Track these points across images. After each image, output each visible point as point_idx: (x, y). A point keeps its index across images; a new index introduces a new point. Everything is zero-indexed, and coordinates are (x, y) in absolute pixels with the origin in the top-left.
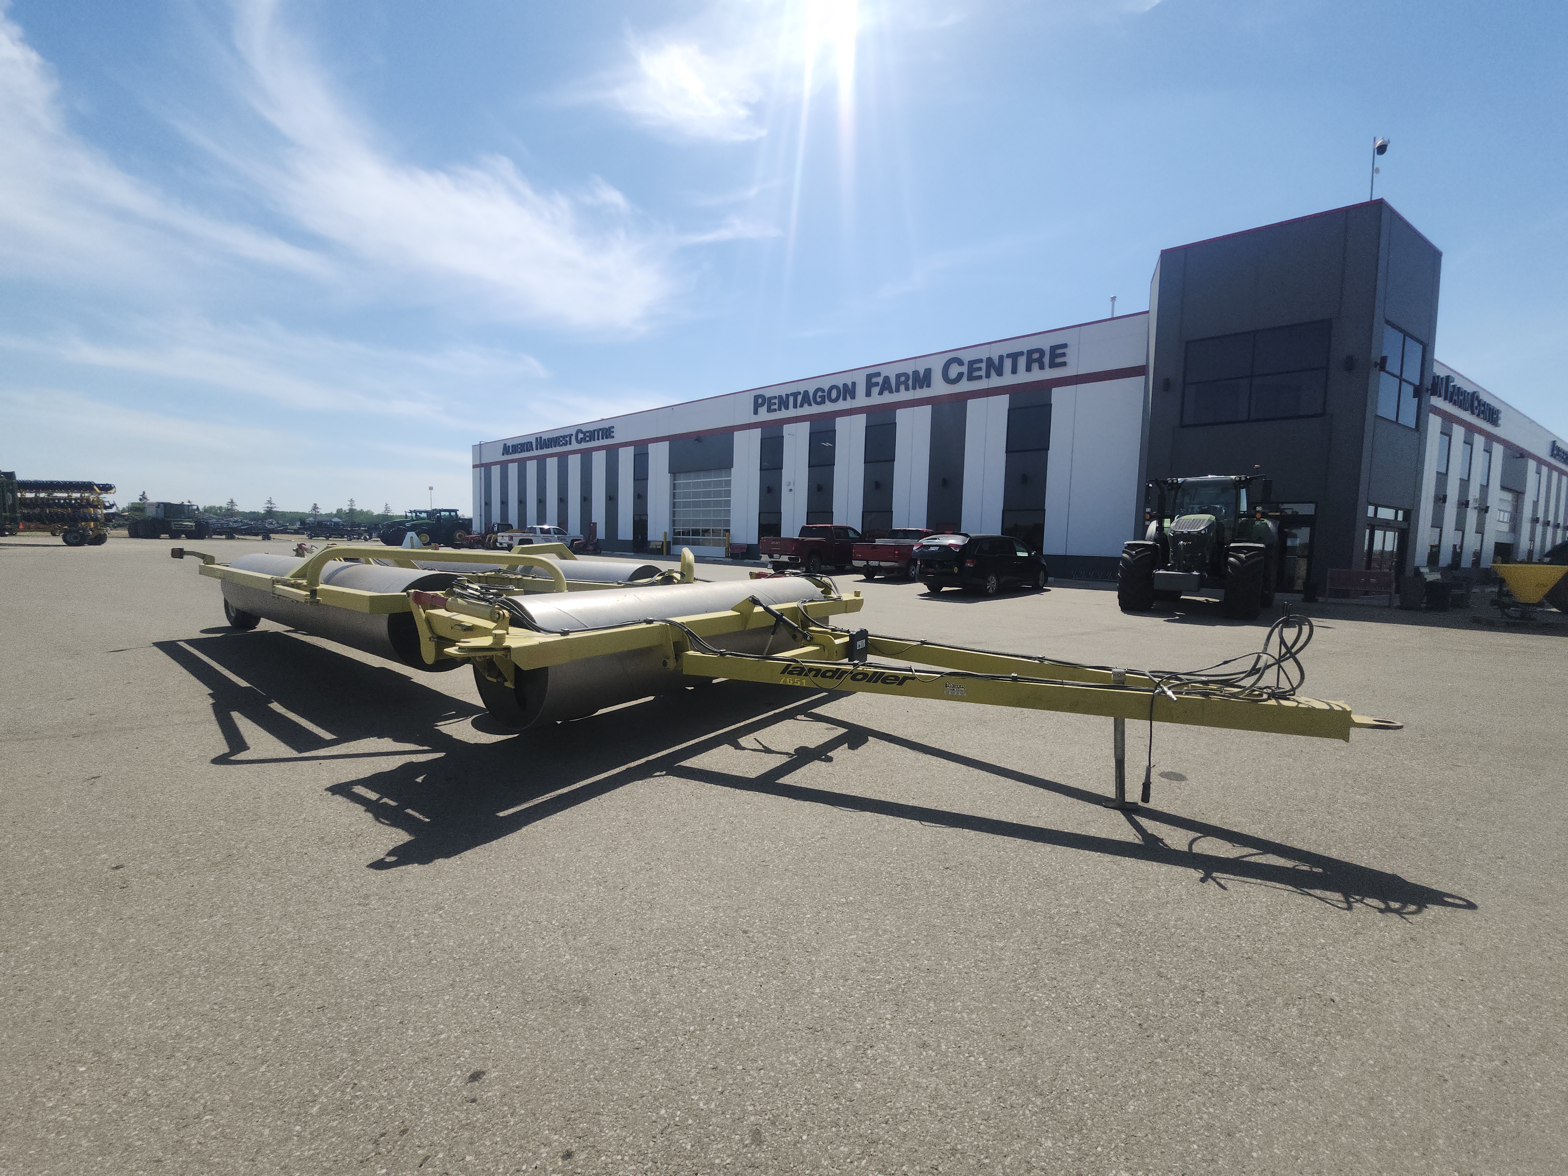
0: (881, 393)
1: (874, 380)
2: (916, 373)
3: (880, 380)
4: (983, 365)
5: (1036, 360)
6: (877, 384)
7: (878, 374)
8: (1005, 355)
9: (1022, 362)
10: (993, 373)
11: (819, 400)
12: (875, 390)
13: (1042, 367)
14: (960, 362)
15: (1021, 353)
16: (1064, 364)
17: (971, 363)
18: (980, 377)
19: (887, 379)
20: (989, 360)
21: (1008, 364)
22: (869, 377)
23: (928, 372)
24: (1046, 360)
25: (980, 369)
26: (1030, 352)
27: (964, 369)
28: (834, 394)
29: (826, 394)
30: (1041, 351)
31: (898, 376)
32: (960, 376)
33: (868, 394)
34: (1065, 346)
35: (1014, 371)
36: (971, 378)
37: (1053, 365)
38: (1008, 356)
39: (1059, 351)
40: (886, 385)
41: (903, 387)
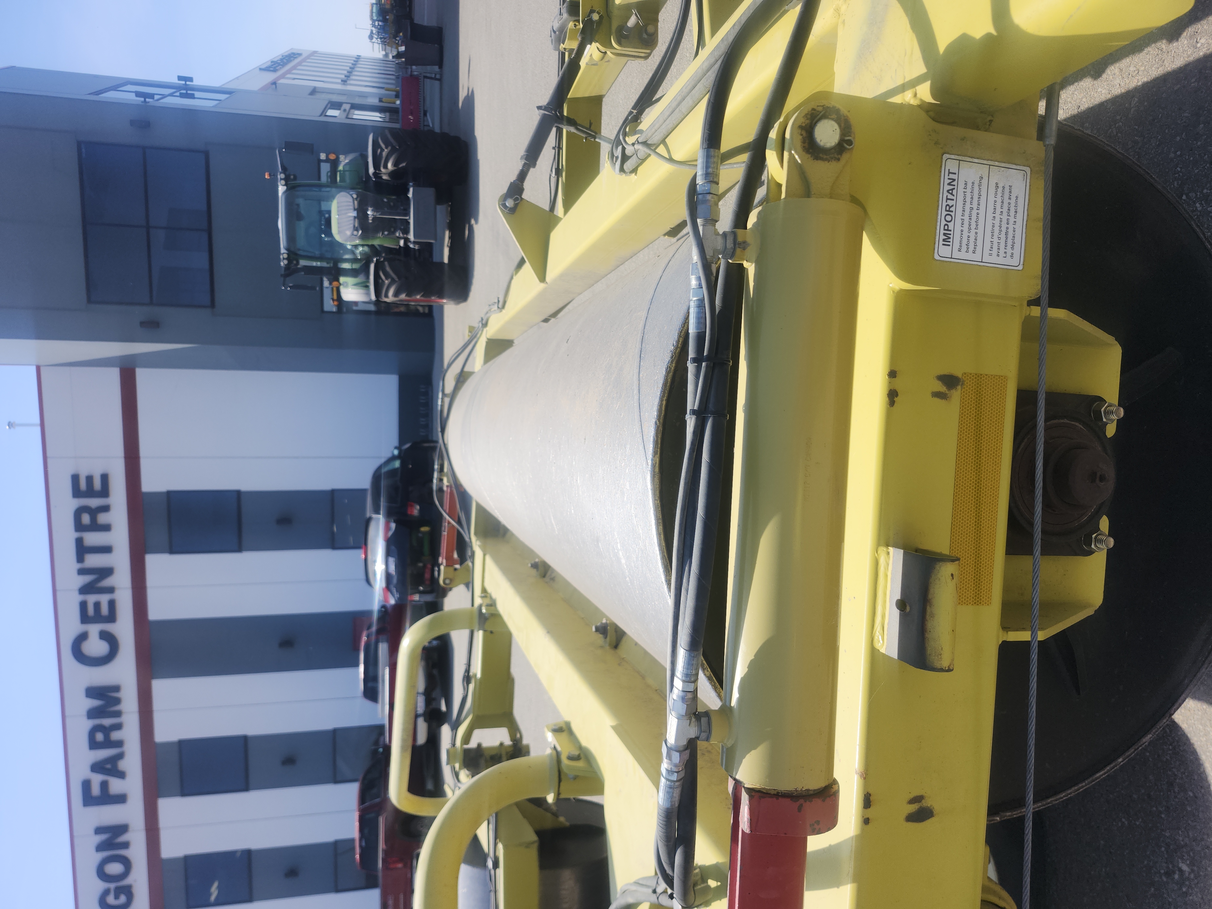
0: (121, 775)
1: (96, 790)
2: (92, 714)
3: (97, 779)
4: (92, 599)
5: (94, 519)
6: (104, 785)
7: (86, 785)
8: (79, 566)
9: (92, 539)
10: (107, 583)
11: (123, 899)
12: (116, 786)
13: (106, 509)
14: (82, 637)
15: (79, 542)
16: (105, 478)
17: (85, 618)
18: (112, 604)
19: (97, 767)
20: (85, 590)
21: (93, 561)
22: (89, 800)
23: (93, 692)
24: (94, 502)
25: (97, 605)
26: (79, 527)
27: (94, 629)
28: (115, 868)
29: (112, 886)
30: (78, 513)
31: (94, 745)
32: (107, 636)
33: (121, 799)
34: (75, 479)
35: (107, 550)
36: (112, 617)
37: (105, 492)
38: (80, 558)
39: (83, 485)
40: (109, 766)
41: (115, 736)
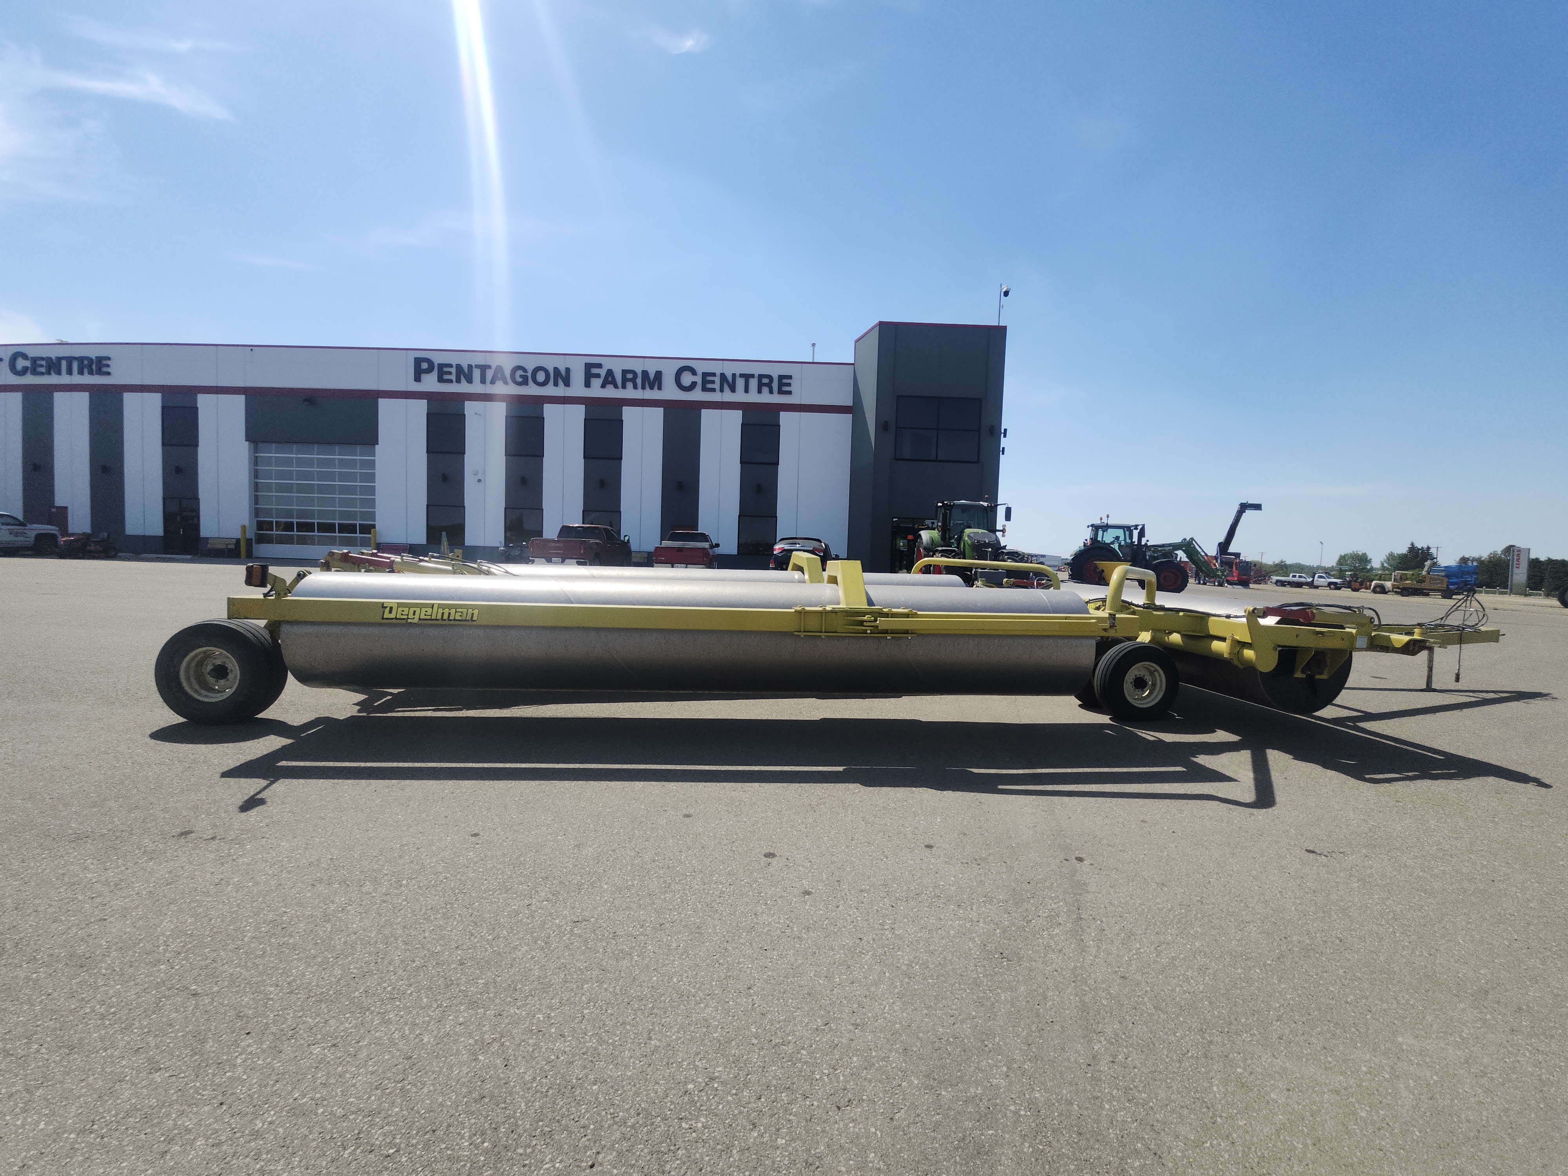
0: (603, 386)
1: (594, 371)
2: (645, 373)
3: (603, 372)
4: (717, 379)
5: (765, 385)
6: (598, 376)
7: (599, 366)
8: (738, 374)
9: (753, 383)
10: (726, 388)
11: (519, 380)
12: (596, 383)
13: (771, 392)
14: (694, 372)
15: (753, 376)
16: (790, 393)
17: (705, 375)
18: (714, 390)
19: (610, 373)
20: (723, 376)
21: (740, 383)
22: (588, 367)
23: (659, 374)
24: (775, 386)
25: (713, 382)
26: (761, 377)
27: (698, 379)
28: (541, 377)
29: (529, 375)
30: (770, 377)
31: (625, 372)
32: (693, 385)
33: (587, 384)
34: (790, 377)
35: (747, 390)
36: (704, 389)
37: (781, 392)
38: (741, 375)
39: (786, 381)
40: (610, 379)
41: (630, 385)
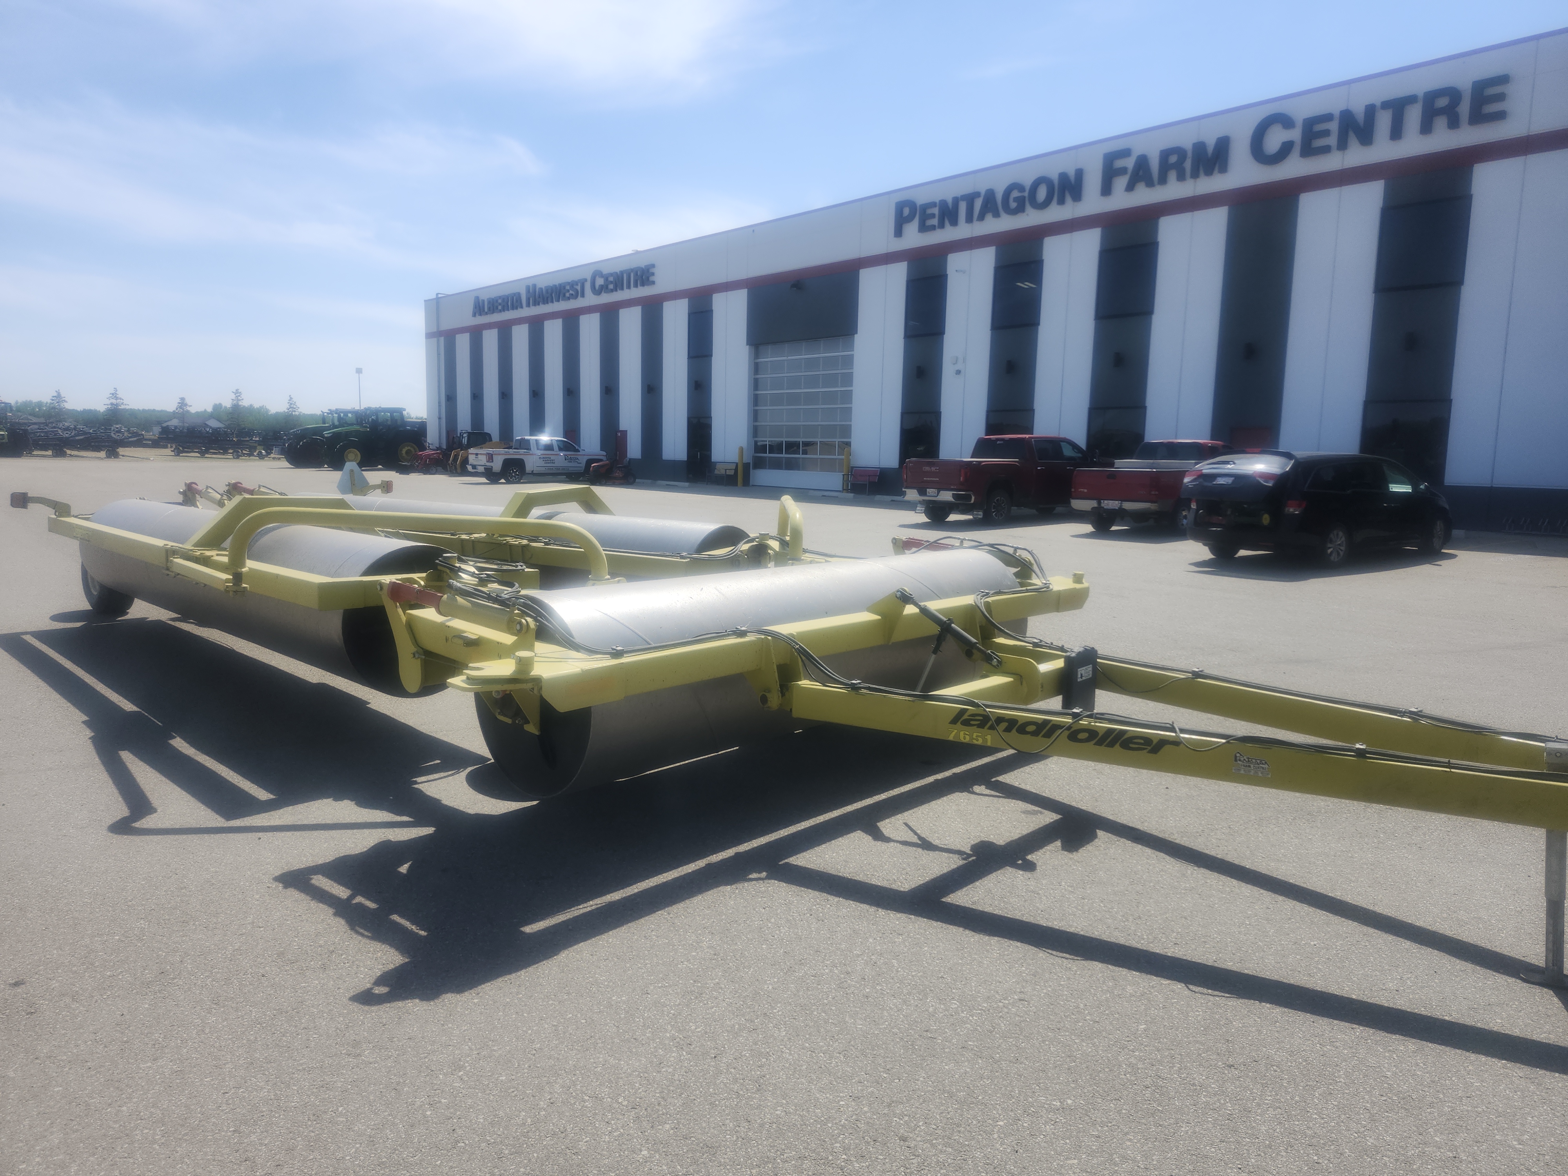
0: (1130, 187)
1: (1119, 164)
2: (1199, 147)
3: (1130, 163)
4: (1334, 127)
5: (1442, 112)
6: (1123, 171)
7: (1125, 153)
8: (1378, 104)
9: (1414, 116)
10: (1353, 140)
11: (1013, 205)
12: (1120, 183)
13: (1454, 124)
14: (1287, 123)
15: (1411, 100)
16: (1501, 116)
17: (1310, 122)
18: (1326, 150)
19: (1142, 161)
20: (1346, 117)
21: (1384, 121)
22: (1110, 158)
23: (1223, 144)
24: (1464, 109)
25: (1326, 133)
26: (1431, 97)
27: (1295, 135)
28: (1042, 194)
29: (1026, 194)
30: (1453, 94)
31: (1166, 154)
32: (1286, 150)
33: (1107, 191)
34: (1503, 80)
35: (1396, 133)
36: (1308, 152)
37: (1478, 119)
38: (1386, 105)
39: (1491, 91)
40: (1141, 173)
41: (1172, 175)
